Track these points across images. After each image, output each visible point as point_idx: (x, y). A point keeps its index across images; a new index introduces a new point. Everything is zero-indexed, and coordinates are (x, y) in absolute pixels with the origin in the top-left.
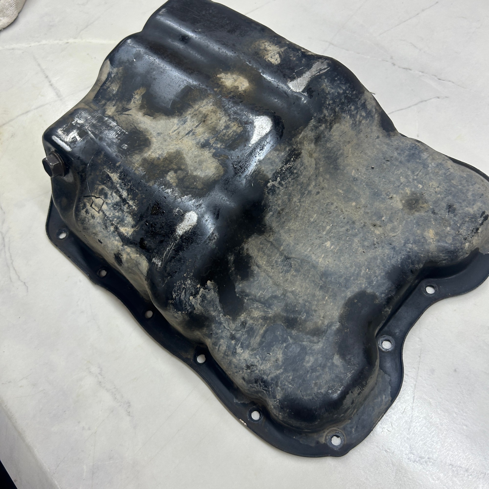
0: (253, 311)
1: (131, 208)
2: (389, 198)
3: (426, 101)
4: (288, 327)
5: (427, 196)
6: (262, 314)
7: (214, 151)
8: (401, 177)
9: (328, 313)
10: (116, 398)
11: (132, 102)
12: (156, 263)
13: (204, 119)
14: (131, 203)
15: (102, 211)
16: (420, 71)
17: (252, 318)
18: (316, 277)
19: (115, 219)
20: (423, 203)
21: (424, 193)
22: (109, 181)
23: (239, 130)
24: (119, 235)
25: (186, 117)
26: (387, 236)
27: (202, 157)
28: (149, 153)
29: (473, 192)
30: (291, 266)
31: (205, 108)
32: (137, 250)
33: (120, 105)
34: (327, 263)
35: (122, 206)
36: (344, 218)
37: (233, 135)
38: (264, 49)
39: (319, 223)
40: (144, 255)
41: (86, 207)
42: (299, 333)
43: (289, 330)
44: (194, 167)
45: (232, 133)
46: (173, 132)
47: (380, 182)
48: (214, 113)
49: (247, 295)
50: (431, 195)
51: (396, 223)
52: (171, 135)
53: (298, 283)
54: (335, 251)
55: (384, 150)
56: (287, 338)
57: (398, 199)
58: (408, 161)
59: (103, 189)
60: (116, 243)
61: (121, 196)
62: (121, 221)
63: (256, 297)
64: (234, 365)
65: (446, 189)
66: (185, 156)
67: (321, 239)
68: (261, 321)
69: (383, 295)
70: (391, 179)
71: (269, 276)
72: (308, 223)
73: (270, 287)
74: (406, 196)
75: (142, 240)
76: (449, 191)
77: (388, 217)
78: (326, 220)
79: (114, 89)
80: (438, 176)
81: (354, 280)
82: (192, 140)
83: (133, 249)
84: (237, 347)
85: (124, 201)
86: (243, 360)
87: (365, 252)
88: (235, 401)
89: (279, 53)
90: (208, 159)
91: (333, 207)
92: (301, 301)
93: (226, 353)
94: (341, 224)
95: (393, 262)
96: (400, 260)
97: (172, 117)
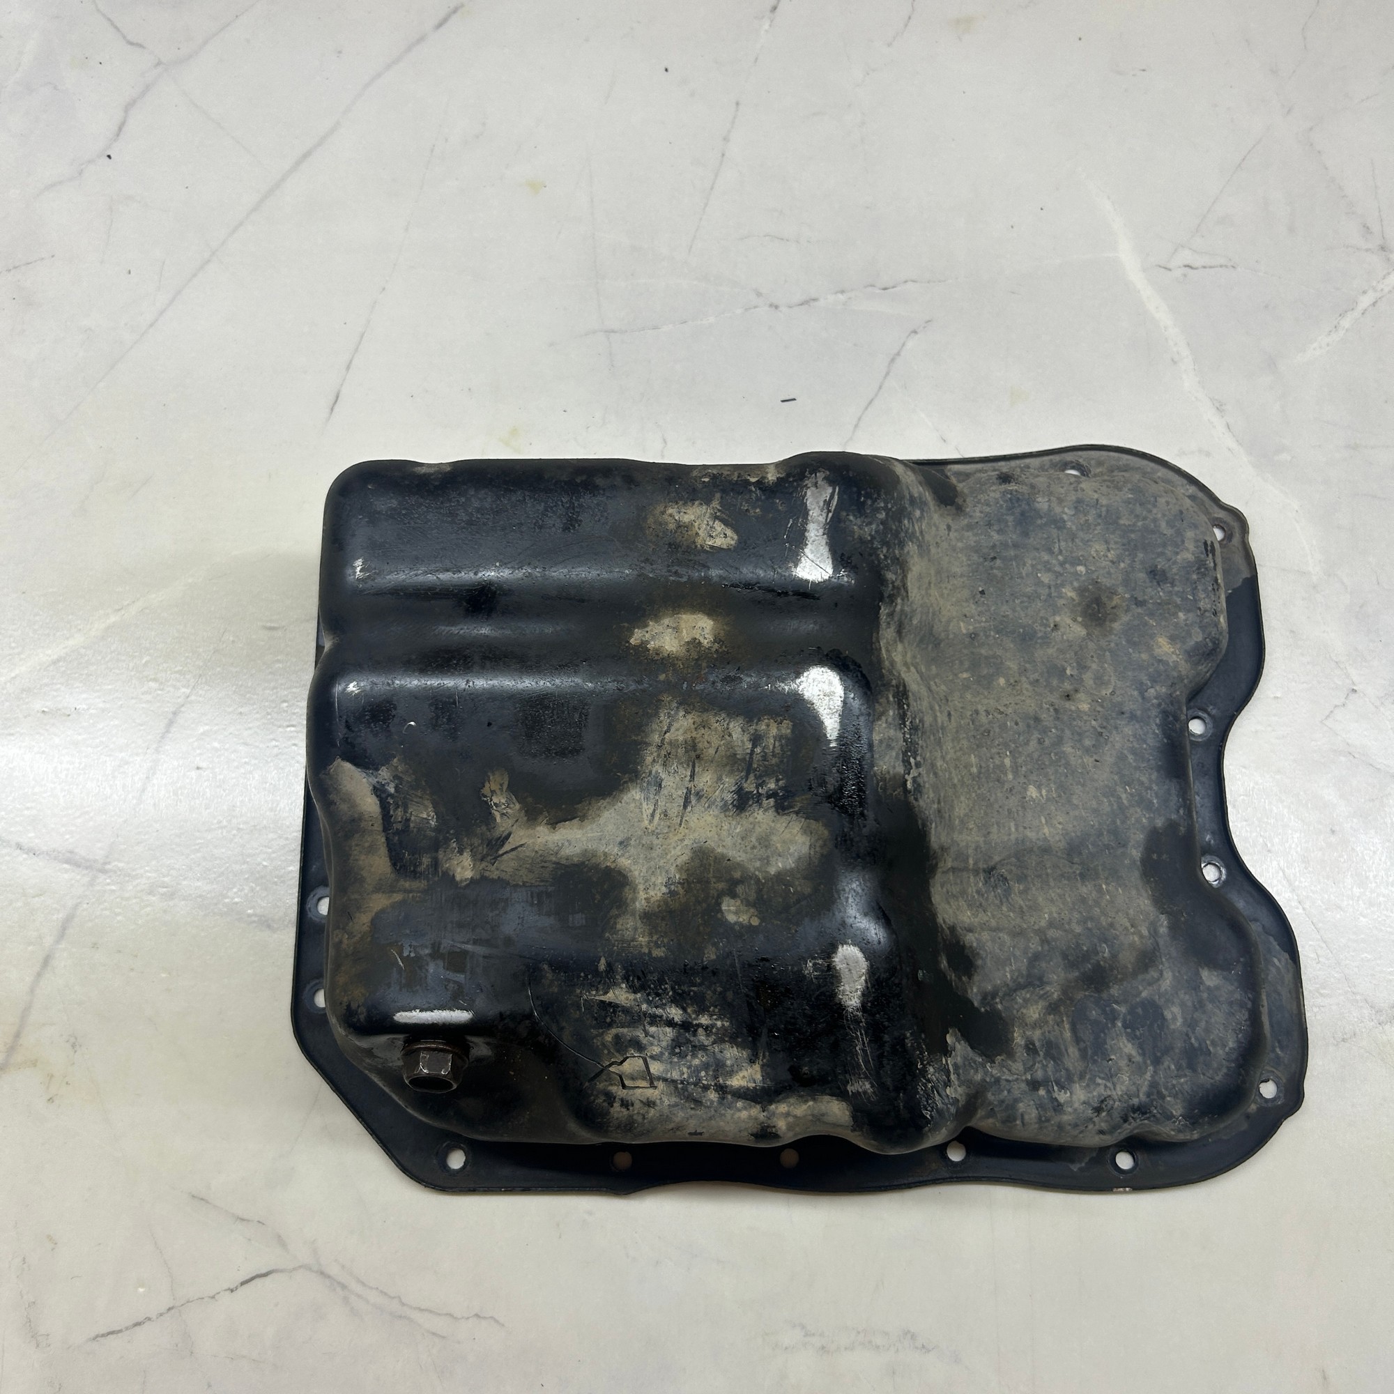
0: (1024, 1011)
1: (714, 1030)
2: (1053, 630)
3: (898, 354)
4: (1098, 990)
5: (1104, 580)
6: (1041, 1004)
7: (772, 801)
8: (1039, 575)
9: (1131, 912)
10: (878, 1347)
11: (498, 819)
12: (860, 1090)
13: (693, 755)
14: (704, 1020)
15: (659, 1078)
16: (836, 293)
17: (1035, 1025)
18: (1061, 865)
19: (703, 1074)
20: (1111, 599)
21: (1098, 578)
22: (614, 1012)
23: (786, 728)
24: (739, 1097)
25: (651, 772)
26: (1103, 701)
27: (758, 830)
28: (642, 895)
29: (1166, 518)
30: (1006, 879)
31: (677, 730)
32: (801, 1097)
33: (476, 841)
34: (1060, 827)
35: (692, 1039)
36: (1017, 724)
37: (781, 746)
38: (679, 527)
39: (988, 766)
40: (823, 1093)
41: (615, 1098)
42: (1122, 985)
43: (1105, 995)
44: (759, 860)
45: (777, 744)
46: (651, 821)
47: (1014, 610)
48: (704, 727)
49: (994, 995)
50: (1109, 573)
51: (1094, 666)
52: (654, 829)
53: (1041, 899)
54: (1054, 796)
55: (973, 544)
56: (1113, 1010)
57: (1069, 621)
58: (1026, 534)
59: (617, 1038)
60: (744, 1114)
61: (670, 1023)
62: (719, 1068)
63: (1008, 985)
64: (1070, 1125)
65: (1124, 545)
66: (720, 850)
67: (1014, 792)
68: (1051, 1018)
69: (1181, 812)
70: (1027, 590)
71: (994, 931)
72: (974, 782)
73: (1014, 947)
74: (1074, 606)
75: (794, 1071)
76: (1129, 543)
77: (1075, 664)
78: (994, 750)
79: (425, 816)
80: (1092, 527)
81: (1123, 822)
82: (706, 810)
83: (792, 1100)
84: (1055, 1095)
85: (686, 1026)
86: (1081, 1107)
87: (1098, 759)
88: (1075, 1168)
89: (716, 518)
90: (773, 825)
91: (983, 719)
92: (1078, 929)
93: (1043, 1119)
94: (1021, 738)
95: (1151, 741)
96: (1158, 729)
97: (622, 791)
